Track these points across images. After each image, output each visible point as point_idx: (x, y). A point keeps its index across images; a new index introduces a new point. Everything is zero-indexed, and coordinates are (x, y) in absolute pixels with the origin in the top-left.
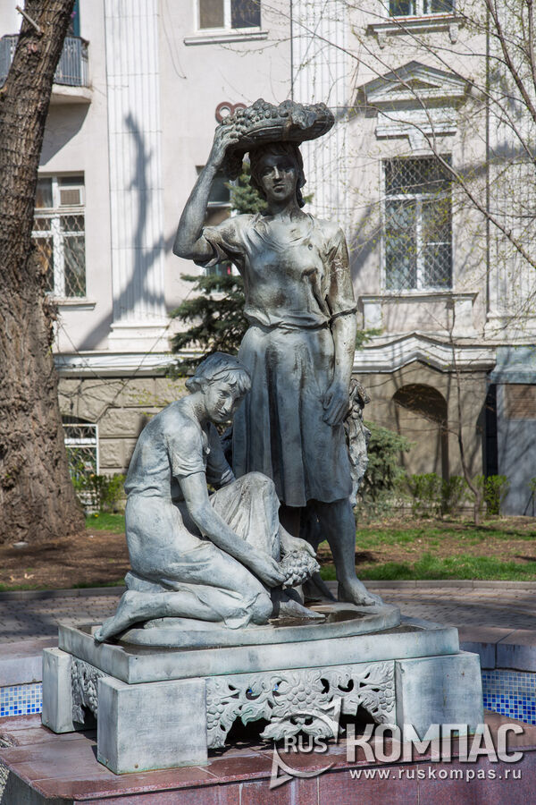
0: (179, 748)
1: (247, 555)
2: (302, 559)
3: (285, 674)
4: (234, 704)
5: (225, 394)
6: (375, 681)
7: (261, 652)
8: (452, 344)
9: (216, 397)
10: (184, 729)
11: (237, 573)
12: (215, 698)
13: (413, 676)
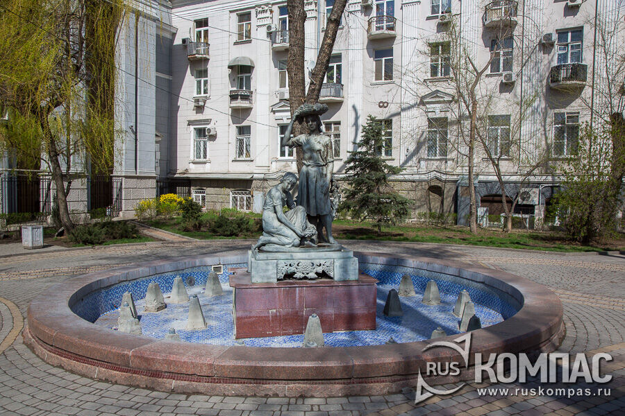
0: (269, 278)
1: (294, 228)
2: (312, 229)
3: (301, 261)
4: (286, 267)
5: (289, 184)
6: (328, 264)
7: (294, 254)
8: (446, 174)
9: (287, 184)
10: (270, 273)
11: (289, 232)
12: (280, 266)
13: (338, 263)
